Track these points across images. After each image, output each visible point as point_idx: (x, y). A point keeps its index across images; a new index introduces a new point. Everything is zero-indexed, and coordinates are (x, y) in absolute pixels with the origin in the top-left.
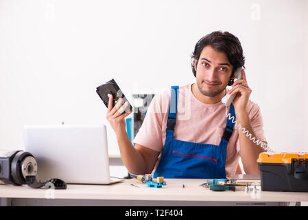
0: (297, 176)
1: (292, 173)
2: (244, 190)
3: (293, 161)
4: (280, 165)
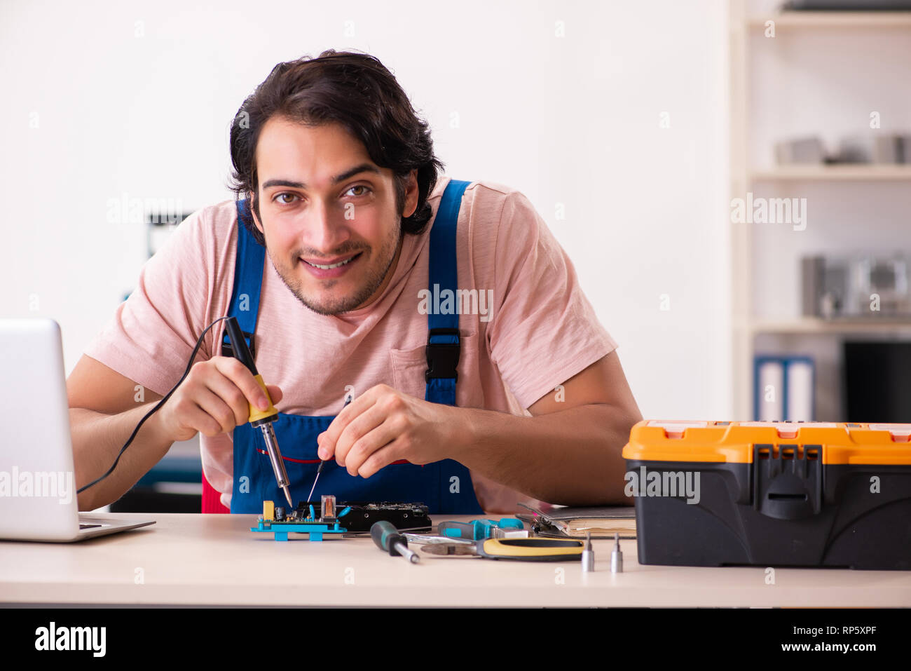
0: (771, 509)
1: (752, 499)
3: (760, 453)
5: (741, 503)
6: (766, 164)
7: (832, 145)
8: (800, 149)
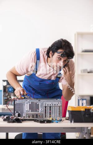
1: (85, 115)
4: (80, 112)
7: (89, 71)
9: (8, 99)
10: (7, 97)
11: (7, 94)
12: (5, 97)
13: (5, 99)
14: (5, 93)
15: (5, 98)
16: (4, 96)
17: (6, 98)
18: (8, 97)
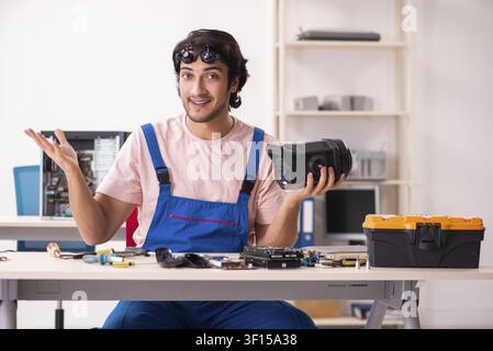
0: (422, 246)
1: (416, 242)
2: (354, 266)
3: (419, 226)
5: (411, 244)
6: (291, 109)
8: (308, 102)
9: (58, 196)
10: (55, 189)
11: (56, 179)
12: (49, 189)
13: (50, 196)
14: (49, 175)
15: (47, 193)
16: (44, 184)
17: (52, 193)
18: (61, 189)
